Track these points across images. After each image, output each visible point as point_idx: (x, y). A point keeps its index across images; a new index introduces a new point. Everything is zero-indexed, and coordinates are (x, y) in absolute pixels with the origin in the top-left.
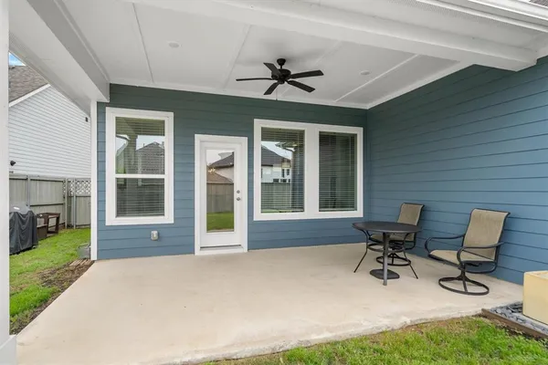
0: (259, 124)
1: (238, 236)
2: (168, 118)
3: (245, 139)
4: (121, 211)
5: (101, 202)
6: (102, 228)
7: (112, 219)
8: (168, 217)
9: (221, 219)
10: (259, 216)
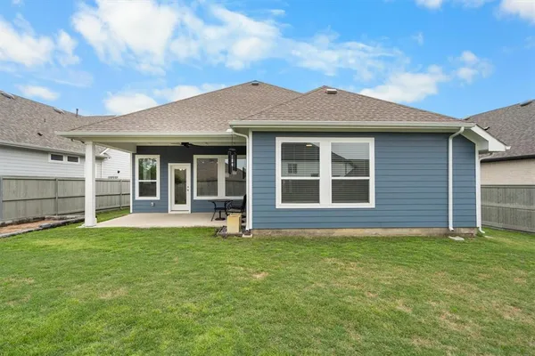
0: (196, 157)
1: (187, 207)
2: (157, 157)
3: (190, 164)
5: (134, 187)
6: (134, 201)
8: (158, 198)
9: (180, 199)
10: (196, 198)
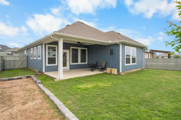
0: (71, 48)
3: (69, 50)
4: (49, 63)
7: (47, 65)
8: (56, 64)
10: (71, 64)
